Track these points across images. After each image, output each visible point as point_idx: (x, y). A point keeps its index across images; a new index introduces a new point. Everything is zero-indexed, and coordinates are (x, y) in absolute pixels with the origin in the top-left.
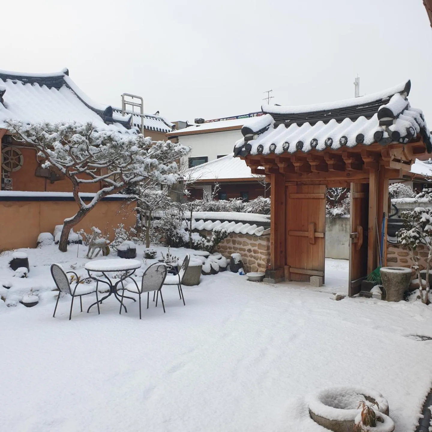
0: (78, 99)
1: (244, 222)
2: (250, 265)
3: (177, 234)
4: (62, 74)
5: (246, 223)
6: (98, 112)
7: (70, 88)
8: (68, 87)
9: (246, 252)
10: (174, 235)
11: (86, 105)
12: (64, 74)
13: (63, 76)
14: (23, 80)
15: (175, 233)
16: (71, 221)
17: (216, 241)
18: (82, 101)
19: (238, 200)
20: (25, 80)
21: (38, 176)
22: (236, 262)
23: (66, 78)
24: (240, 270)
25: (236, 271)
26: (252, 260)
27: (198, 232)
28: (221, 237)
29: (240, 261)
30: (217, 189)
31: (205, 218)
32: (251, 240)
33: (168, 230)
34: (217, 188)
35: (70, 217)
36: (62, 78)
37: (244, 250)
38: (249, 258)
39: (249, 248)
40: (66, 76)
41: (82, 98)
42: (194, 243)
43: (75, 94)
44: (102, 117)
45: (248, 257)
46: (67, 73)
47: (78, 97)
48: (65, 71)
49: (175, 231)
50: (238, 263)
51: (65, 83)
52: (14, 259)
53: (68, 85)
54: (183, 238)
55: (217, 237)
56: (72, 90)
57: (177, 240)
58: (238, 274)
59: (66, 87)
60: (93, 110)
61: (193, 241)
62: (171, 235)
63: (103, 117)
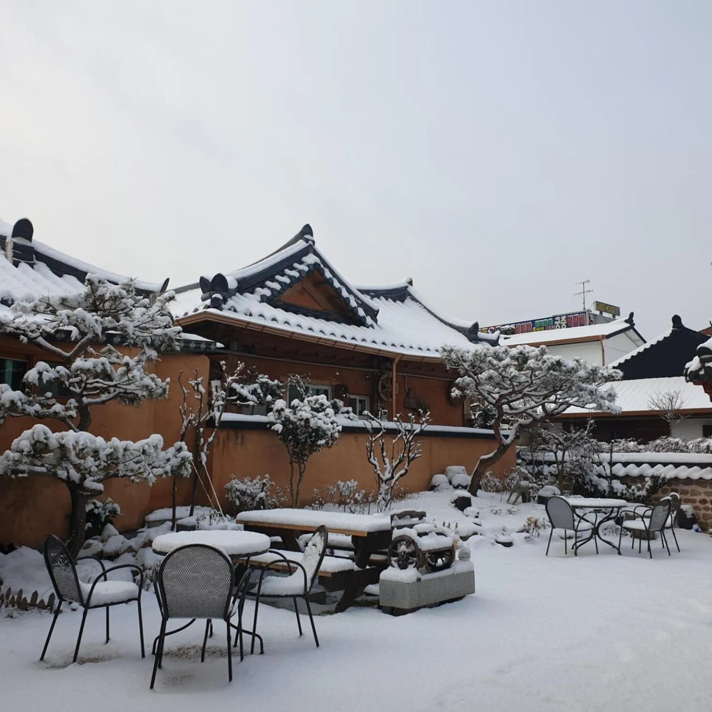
0: (429, 315)
1: (690, 465)
2: (704, 519)
3: (591, 481)
4: (406, 284)
5: (693, 466)
6: (460, 330)
7: (417, 301)
8: (414, 299)
9: (698, 504)
10: (587, 483)
11: (442, 321)
12: (408, 285)
13: (407, 287)
14: (371, 294)
15: (588, 480)
16: (490, 458)
17: (653, 490)
18: (436, 316)
19: (630, 441)
20: (372, 294)
21: (407, 408)
22: (689, 516)
23: (411, 289)
24: (695, 526)
25: (690, 528)
26: (707, 514)
27: (618, 479)
28: (659, 484)
29: (693, 515)
30: (590, 427)
31: (624, 461)
32: (705, 487)
33: (578, 476)
34: (591, 425)
35: (489, 454)
36: (406, 290)
37: (694, 501)
38: (703, 512)
39: (702, 498)
40: (410, 286)
41: (435, 313)
42: (617, 493)
43: (425, 308)
44: (465, 336)
45: (701, 510)
46: (411, 283)
47: (429, 311)
48: (409, 280)
49: (587, 477)
50: (691, 517)
51: (410, 294)
52: (459, 497)
53: (413, 297)
54: (599, 487)
55: (654, 484)
56: (420, 303)
57: (592, 490)
58: (693, 531)
59: (411, 301)
60: (452, 328)
61: (615, 491)
62: (583, 482)
63: (468, 335)
